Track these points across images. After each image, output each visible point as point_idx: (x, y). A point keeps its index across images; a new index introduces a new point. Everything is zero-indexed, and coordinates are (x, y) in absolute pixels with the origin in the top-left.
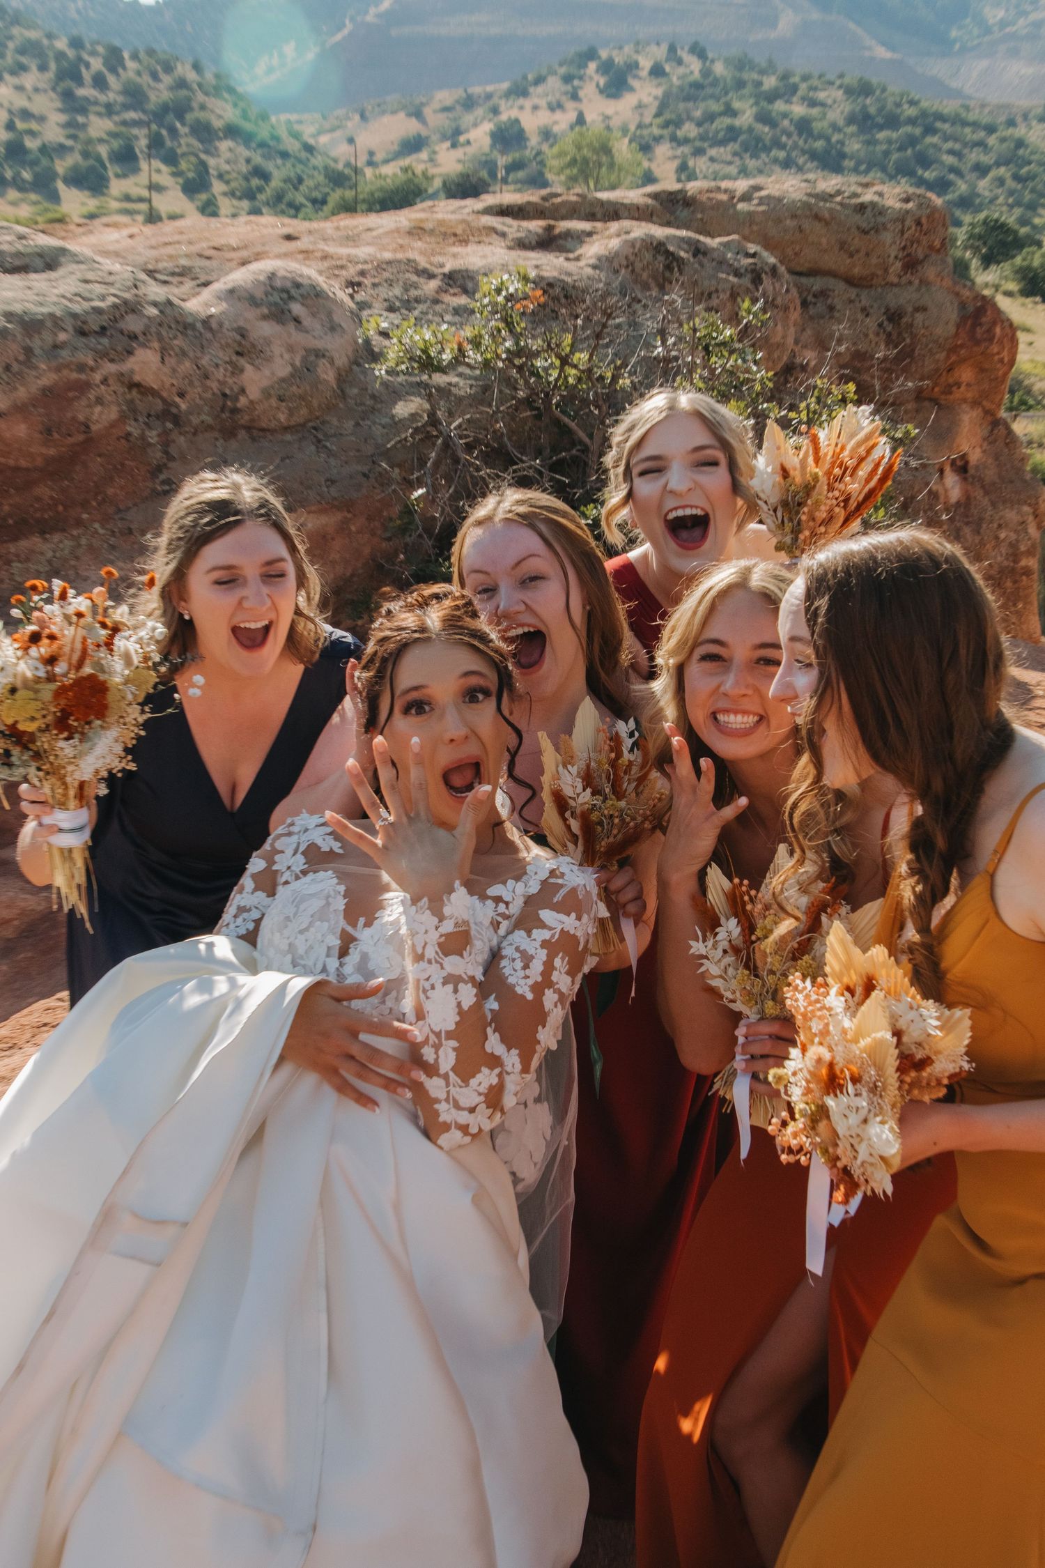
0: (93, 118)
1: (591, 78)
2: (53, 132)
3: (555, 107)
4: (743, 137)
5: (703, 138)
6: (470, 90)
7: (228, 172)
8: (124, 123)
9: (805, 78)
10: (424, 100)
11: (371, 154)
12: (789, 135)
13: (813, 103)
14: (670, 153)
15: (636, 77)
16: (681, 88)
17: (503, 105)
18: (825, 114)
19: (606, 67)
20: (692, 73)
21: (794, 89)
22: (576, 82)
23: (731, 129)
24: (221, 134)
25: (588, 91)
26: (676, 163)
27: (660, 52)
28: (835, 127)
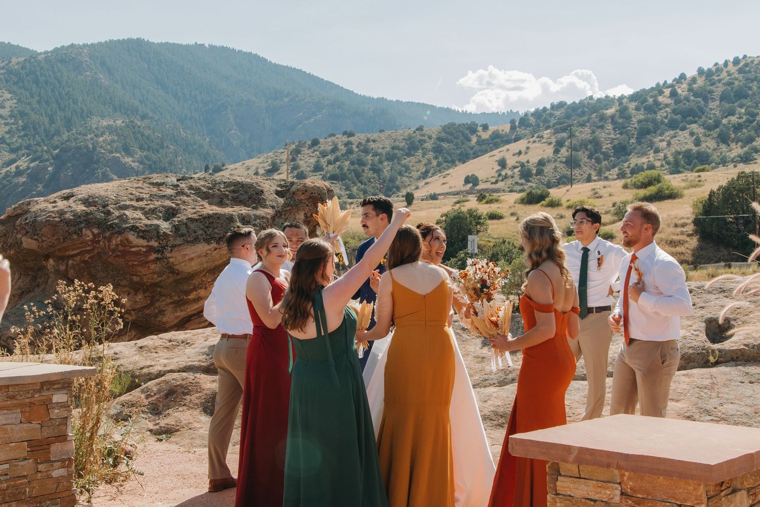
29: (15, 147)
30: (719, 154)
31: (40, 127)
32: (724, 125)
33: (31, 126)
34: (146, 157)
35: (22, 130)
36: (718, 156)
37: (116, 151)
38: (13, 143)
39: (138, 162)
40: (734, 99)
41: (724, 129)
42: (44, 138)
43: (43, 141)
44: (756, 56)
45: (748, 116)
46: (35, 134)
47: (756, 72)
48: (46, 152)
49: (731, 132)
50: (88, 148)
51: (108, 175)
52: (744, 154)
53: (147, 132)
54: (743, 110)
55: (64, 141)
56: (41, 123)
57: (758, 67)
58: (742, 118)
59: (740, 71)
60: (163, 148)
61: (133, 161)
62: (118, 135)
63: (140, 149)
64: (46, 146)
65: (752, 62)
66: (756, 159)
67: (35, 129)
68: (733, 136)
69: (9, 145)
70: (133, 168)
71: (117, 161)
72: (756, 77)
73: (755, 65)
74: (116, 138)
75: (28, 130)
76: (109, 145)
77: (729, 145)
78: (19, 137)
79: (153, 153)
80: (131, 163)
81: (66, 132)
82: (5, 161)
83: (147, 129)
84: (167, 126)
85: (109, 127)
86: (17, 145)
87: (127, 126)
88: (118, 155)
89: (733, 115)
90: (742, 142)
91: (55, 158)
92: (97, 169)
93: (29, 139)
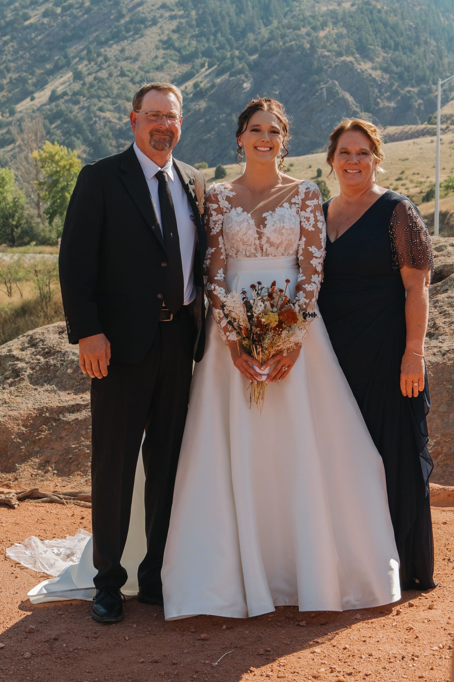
29: (188, 53)
31: (223, 19)
33: (210, 18)
34: (394, 61)
35: (198, 26)
37: (348, 52)
38: (185, 47)
39: (381, 69)
42: (230, 37)
43: (228, 41)
46: (216, 32)
48: (240, 59)
50: (304, 49)
51: (337, 91)
53: (392, 19)
55: (265, 40)
56: (224, 13)
60: (419, 45)
61: (374, 69)
62: (347, 26)
63: (383, 47)
64: (237, 49)
67: (216, 23)
69: (178, 50)
70: (374, 80)
71: (348, 68)
74: (344, 31)
75: (205, 25)
76: (335, 42)
78: (193, 37)
79: (404, 53)
80: (370, 71)
81: (262, 26)
82: (175, 76)
83: (392, 15)
84: (418, 9)
85: (333, 14)
86: (191, 49)
87: (361, 11)
88: (350, 59)
91: (254, 67)
92: (318, 82)
93: (208, 40)
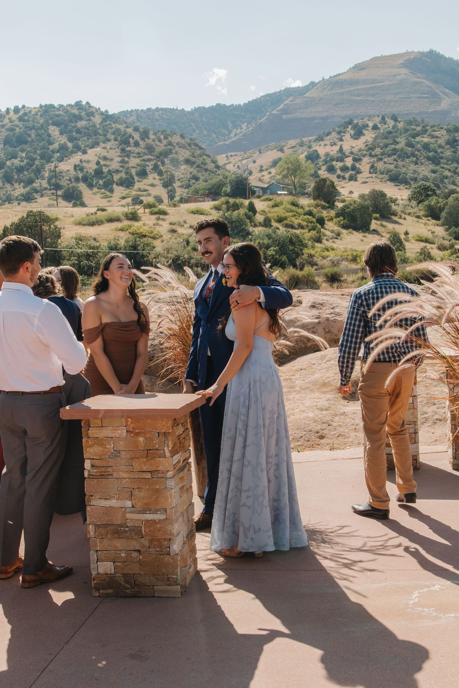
0: (132, 158)
1: (349, 132)
2: (115, 165)
3: (333, 144)
4: (398, 153)
5: (382, 154)
6: (302, 140)
7: (182, 178)
8: (144, 160)
9: (432, 127)
10: (284, 144)
11: (261, 167)
12: (419, 151)
13: (433, 137)
14: (368, 161)
15: (367, 130)
16: (383, 134)
17: (313, 144)
18: (437, 141)
19: (355, 127)
20: (389, 127)
21: (426, 131)
22: (342, 134)
23: (394, 149)
24: (182, 163)
25: (347, 137)
26: (370, 164)
27: (377, 120)
28: (440, 146)
30: (5, 192)
32: (8, 167)
36: (4, 195)
40: (16, 144)
41: (9, 170)
44: (33, 107)
45: (28, 160)
47: (33, 121)
49: (14, 174)
52: (27, 194)
54: (24, 155)
57: (35, 118)
58: (23, 161)
59: (21, 119)
65: (30, 112)
66: (36, 199)
68: (16, 177)
72: (34, 126)
73: (32, 115)
77: (13, 185)
89: (15, 158)
90: (24, 182)
